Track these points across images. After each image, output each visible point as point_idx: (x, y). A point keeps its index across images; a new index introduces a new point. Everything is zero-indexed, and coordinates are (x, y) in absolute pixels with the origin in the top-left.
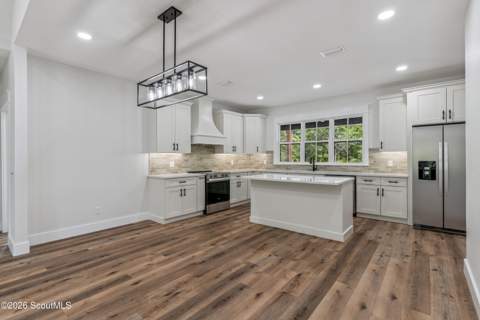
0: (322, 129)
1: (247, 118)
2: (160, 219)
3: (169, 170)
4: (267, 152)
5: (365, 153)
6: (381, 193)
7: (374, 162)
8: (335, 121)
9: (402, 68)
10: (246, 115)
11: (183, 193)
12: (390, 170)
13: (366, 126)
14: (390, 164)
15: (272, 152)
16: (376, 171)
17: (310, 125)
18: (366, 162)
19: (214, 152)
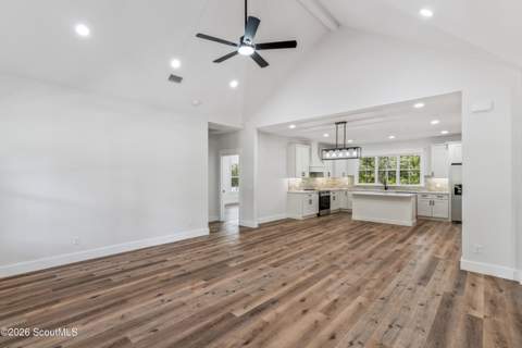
2: (299, 217)
3: (296, 188)
4: (349, 177)
5: (422, 179)
6: (432, 203)
7: (428, 185)
11: (310, 202)
12: (438, 189)
13: (422, 164)
14: (438, 185)
15: (353, 177)
16: (429, 190)
18: (422, 184)
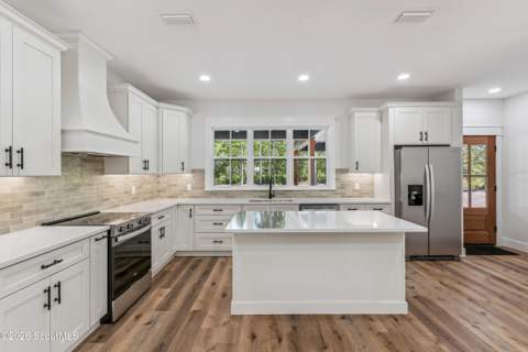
0: (277, 141)
1: (166, 112)
4: (193, 171)
5: (331, 176)
7: (341, 185)
8: (295, 132)
9: (404, 77)
10: (162, 105)
11: (52, 297)
12: (356, 194)
14: (357, 187)
15: (203, 171)
16: (343, 195)
17: (260, 134)
19: (102, 172)
